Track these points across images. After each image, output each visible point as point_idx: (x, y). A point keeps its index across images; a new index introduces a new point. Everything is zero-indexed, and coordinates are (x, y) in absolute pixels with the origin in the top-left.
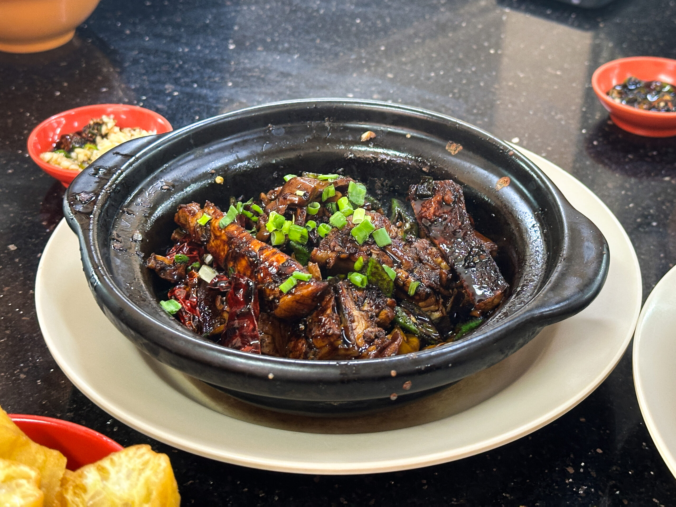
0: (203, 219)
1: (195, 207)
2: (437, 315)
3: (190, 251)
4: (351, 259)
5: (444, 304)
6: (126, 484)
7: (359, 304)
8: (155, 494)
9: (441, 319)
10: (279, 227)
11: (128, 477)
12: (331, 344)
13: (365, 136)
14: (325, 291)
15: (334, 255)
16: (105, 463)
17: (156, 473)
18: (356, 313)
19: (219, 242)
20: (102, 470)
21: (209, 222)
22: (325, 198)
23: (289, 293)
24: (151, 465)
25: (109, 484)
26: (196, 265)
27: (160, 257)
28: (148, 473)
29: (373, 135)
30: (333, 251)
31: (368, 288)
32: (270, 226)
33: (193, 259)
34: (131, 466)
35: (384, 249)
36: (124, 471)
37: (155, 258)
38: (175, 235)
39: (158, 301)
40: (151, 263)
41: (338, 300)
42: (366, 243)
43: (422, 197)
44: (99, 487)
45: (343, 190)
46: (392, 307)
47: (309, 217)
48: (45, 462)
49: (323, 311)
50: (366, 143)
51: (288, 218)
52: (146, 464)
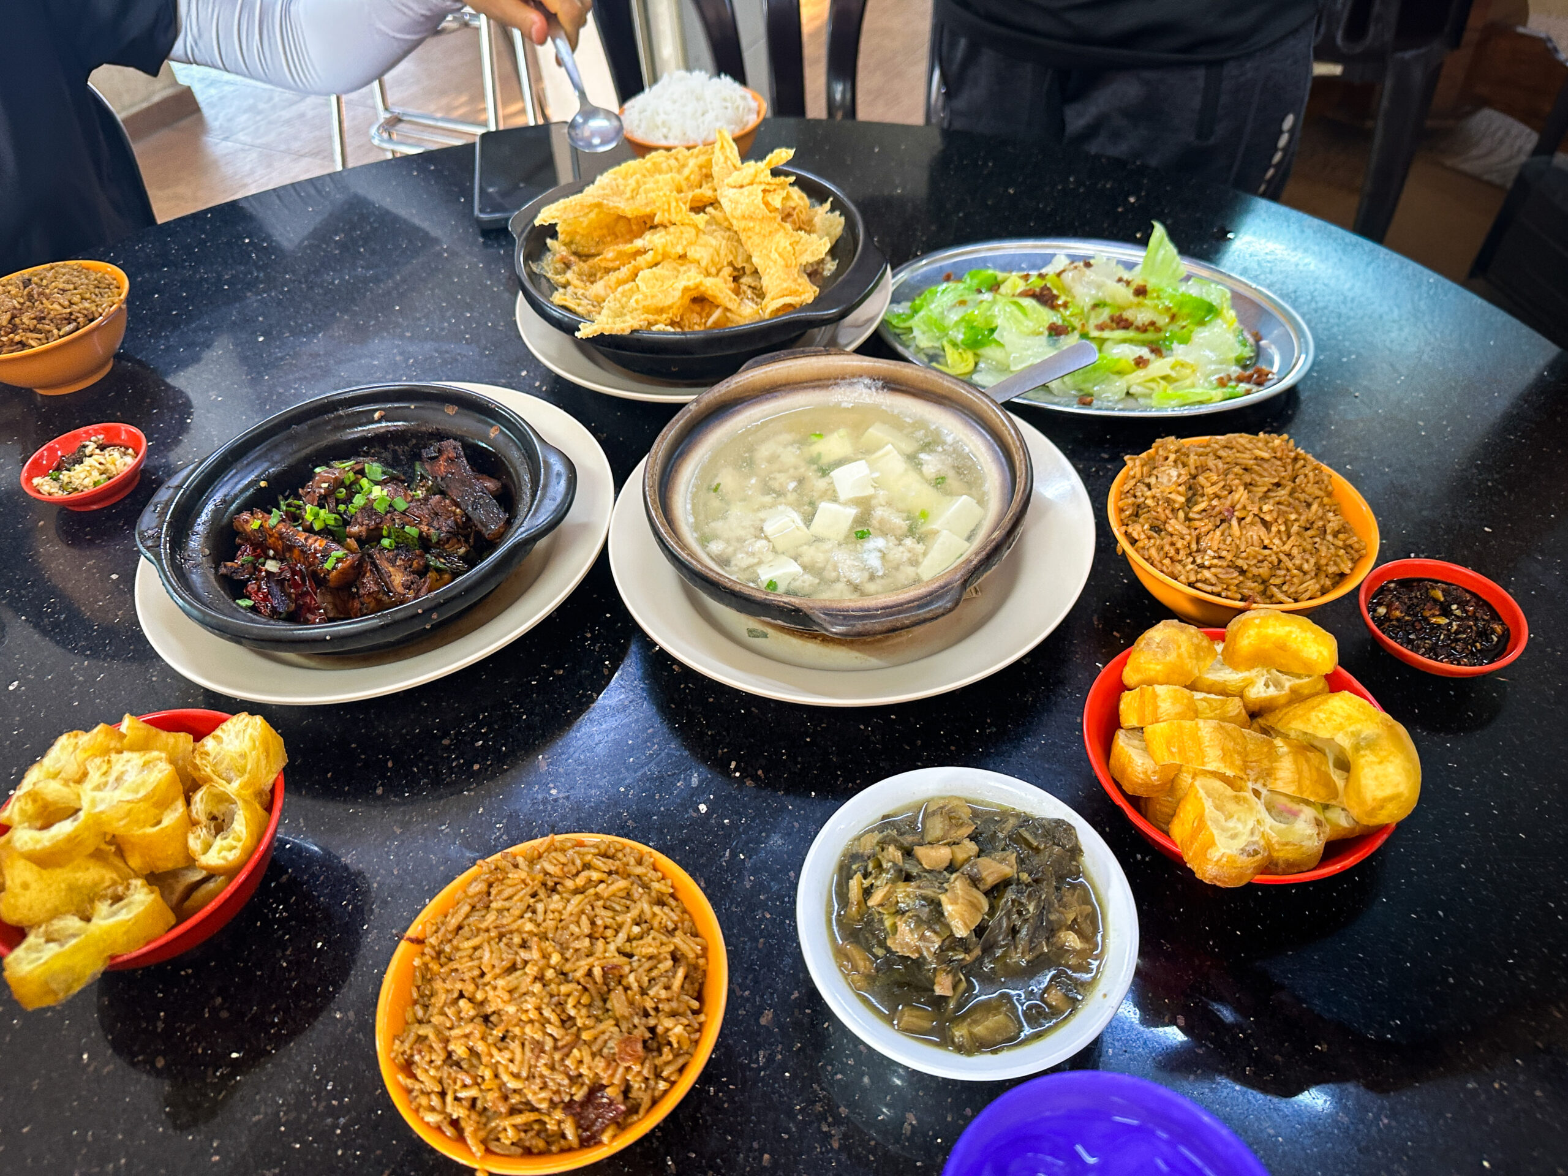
0: (255, 525)
1: (246, 516)
2: (462, 551)
3: (254, 550)
4: (378, 528)
5: (466, 541)
6: (237, 742)
7: (392, 562)
8: (257, 743)
9: (466, 552)
10: (316, 515)
11: (237, 737)
12: (375, 599)
13: (377, 415)
14: (361, 561)
15: (364, 528)
16: (218, 732)
17: (255, 729)
18: (391, 569)
19: (273, 539)
20: (215, 737)
21: (261, 526)
22: (347, 482)
23: (334, 568)
24: (250, 725)
25: (224, 745)
26: (261, 560)
27: (229, 564)
28: (250, 730)
29: (383, 413)
30: (362, 525)
31: (397, 548)
32: (309, 517)
33: (258, 557)
34: (237, 729)
35: (404, 513)
36: (233, 734)
37: (225, 566)
38: (238, 541)
39: (234, 601)
40: (223, 570)
41: (374, 564)
42: (387, 512)
43: (432, 459)
44: (218, 749)
45: (361, 473)
46: (422, 556)
47: (338, 502)
48: (176, 742)
49: (364, 576)
50: (379, 421)
51: (322, 507)
52: (247, 725)
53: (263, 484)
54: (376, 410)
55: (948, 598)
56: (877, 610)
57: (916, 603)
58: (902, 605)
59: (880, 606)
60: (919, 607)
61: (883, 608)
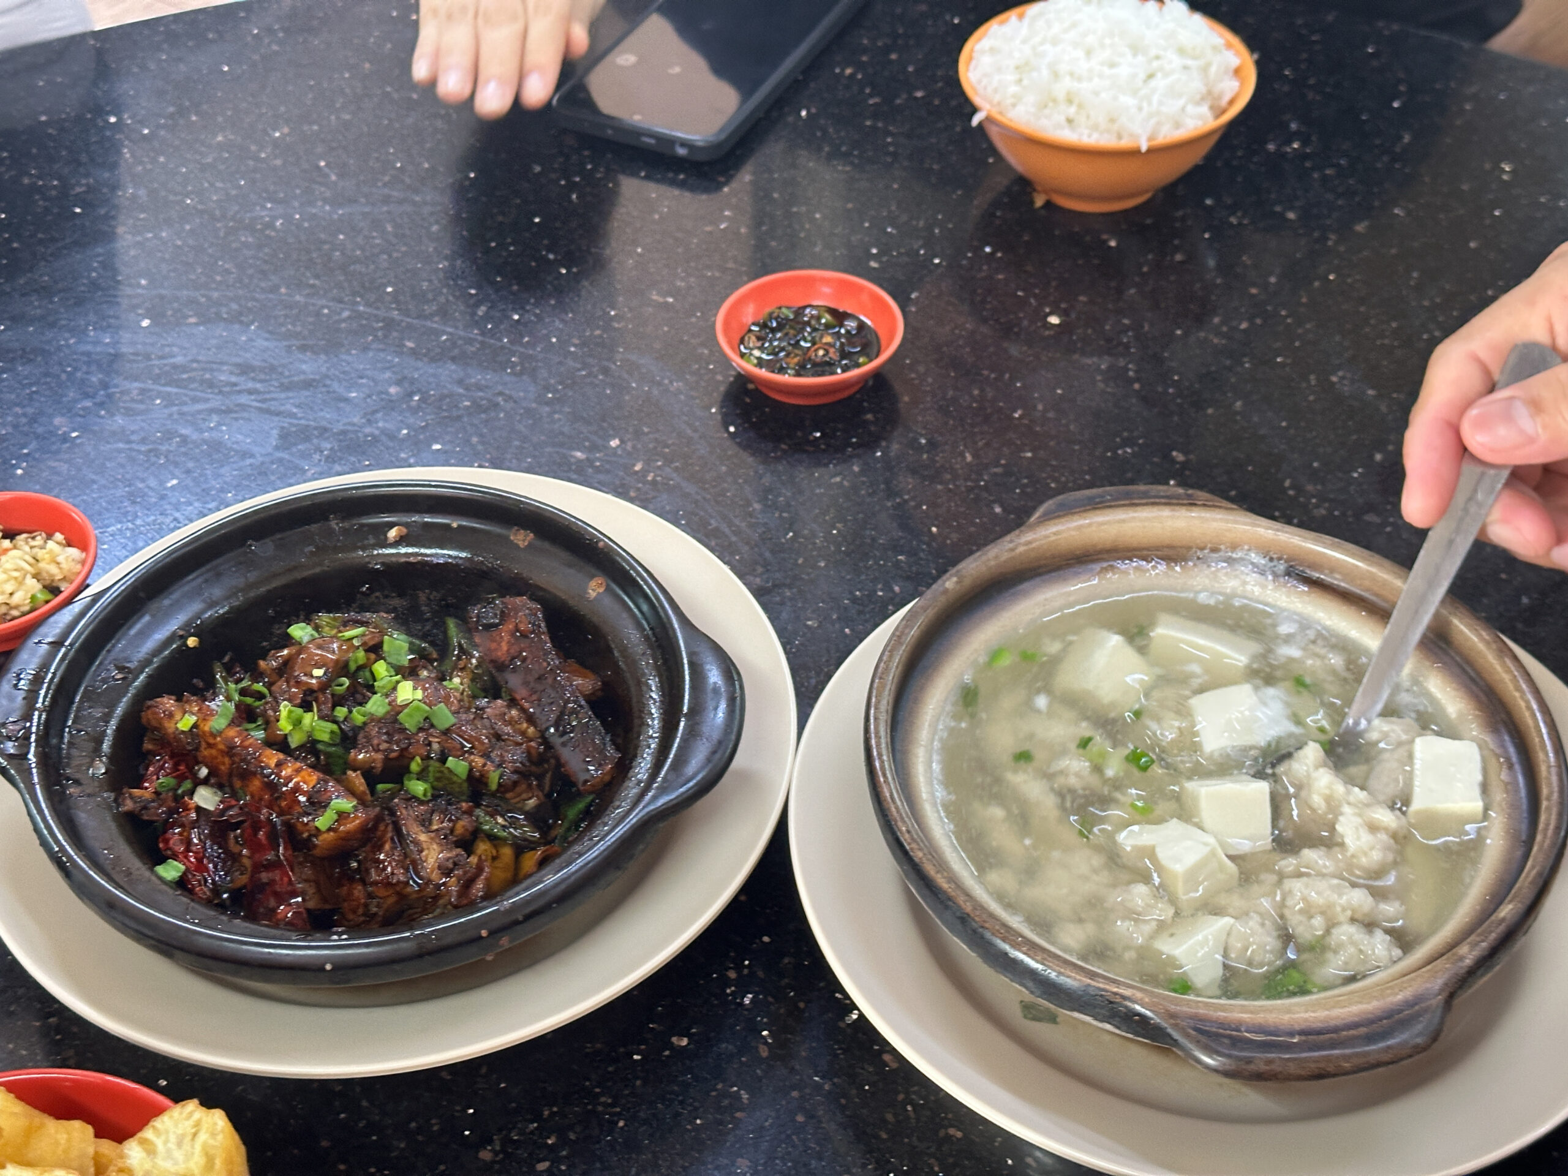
0: (186, 723)
1: (168, 702)
2: (532, 802)
3: (175, 768)
4: (405, 757)
5: (540, 786)
6: (179, 1155)
7: (425, 823)
8: (218, 1163)
9: (538, 807)
10: (297, 723)
11: (179, 1144)
12: (398, 893)
13: (393, 533)
14: (379, 819)
15: (379, 756)
16: (148, 1133)
17: (213, 1135)
18: (423, 837)
19: (214, 752)
20: (144, 1142)
21: (195, 726)
22: (353, 667)
23: (330, 829)
24: (205, 1126)
25: (156, 1158)
26: (187, 785)
27: (136, 792)
28: (203, 1137)
29: (404, 531)
30: (377, 750)
31: (435, 797)
32: (284, 725)
33: (181, 779)
34: (180, 1132)
35: (447, 732)
36: (173, 1138)
37: (131, 797)
38: (148, 746)
40: (129, 805)
41: (398, 830)
42: (421, 729)
43: (488, 627)
44: (151, 1166)
45: (375, 650)
46: (469, 812)
47: (338, 701)
48: (69, 1140)
49: (380, 849)
50: (397, 543)
51: (306, 706)
52: (198, 1124)
53: (192, 642)
54: (391, 525)
55: (1419, 1027)
56: (1292, 1034)
57: (1363, 1030)
58: (1336, 1030)
59: (1297, 1027)
60: (1370, 1039)
61: (1302, 1033)
